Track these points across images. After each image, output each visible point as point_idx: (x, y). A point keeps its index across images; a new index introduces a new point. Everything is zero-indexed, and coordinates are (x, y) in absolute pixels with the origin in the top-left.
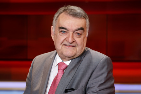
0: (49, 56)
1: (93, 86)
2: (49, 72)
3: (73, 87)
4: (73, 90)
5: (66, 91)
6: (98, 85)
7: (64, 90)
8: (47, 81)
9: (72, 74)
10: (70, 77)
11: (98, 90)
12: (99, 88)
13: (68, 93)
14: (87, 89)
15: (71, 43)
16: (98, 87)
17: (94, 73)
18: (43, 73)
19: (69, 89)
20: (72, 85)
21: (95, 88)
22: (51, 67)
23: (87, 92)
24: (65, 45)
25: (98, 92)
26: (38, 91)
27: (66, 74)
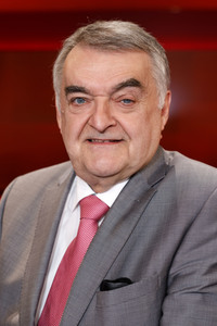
0: (55, 178)
1: (188, 270)
2: (54, 224)
3: (128, 274)
4: (127, 282)
5: (105, 286)
6: (205, 269)
7: (99, 282)
8: (46, 254)
9: (125, 231)
10: (118, 242)
11: (207, 284)
12: (208, 277)
13: (111, 292)
14: (170, 280)
15: (103, 132)
16: (206, 274)
17: (192, 232)
18: (34, 228)
19: (114, 279)
20: (122, 267)
21: (195, 276)
22: (58, 211)
23: (171, 290)
24: (90, 140)
25: (204, 291)
26: (18, 284)
27: (104, 233)
